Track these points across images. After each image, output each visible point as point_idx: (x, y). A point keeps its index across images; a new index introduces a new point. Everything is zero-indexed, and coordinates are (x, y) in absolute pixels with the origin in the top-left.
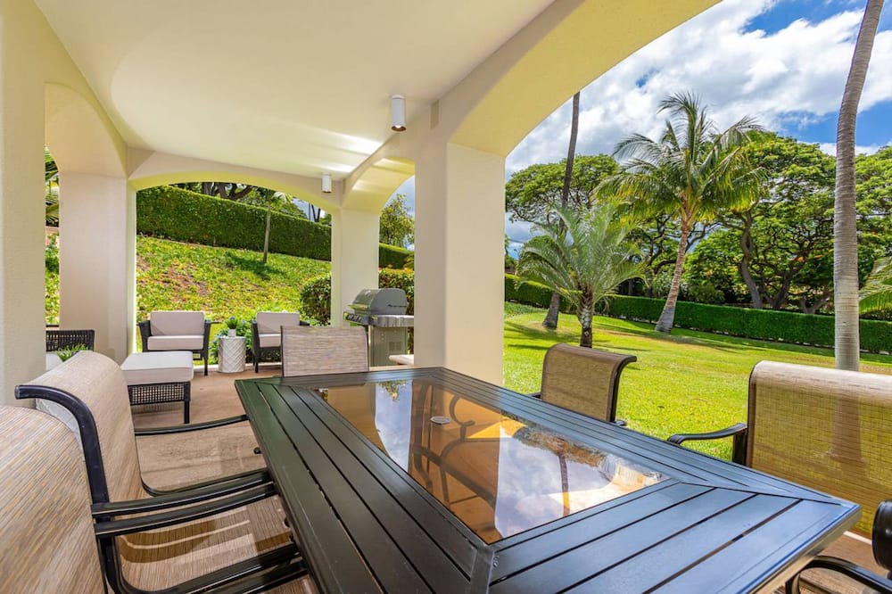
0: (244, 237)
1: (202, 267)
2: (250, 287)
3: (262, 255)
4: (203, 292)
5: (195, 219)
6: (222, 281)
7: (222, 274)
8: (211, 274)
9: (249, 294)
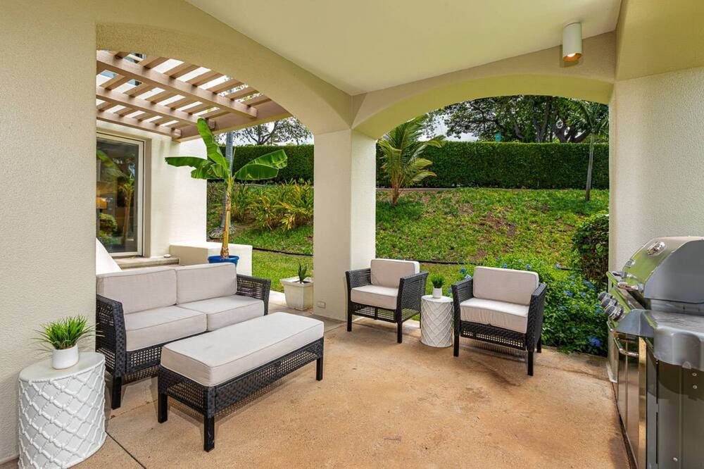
0: (569, 177)
1: (517, 209)
2: (562, 228)
3: (584, 192)
4: (511, 234)
5: (520, 166)
6: (533, 222)
7: (535, 215)
8: (524, 216)
9: (557, 236)
